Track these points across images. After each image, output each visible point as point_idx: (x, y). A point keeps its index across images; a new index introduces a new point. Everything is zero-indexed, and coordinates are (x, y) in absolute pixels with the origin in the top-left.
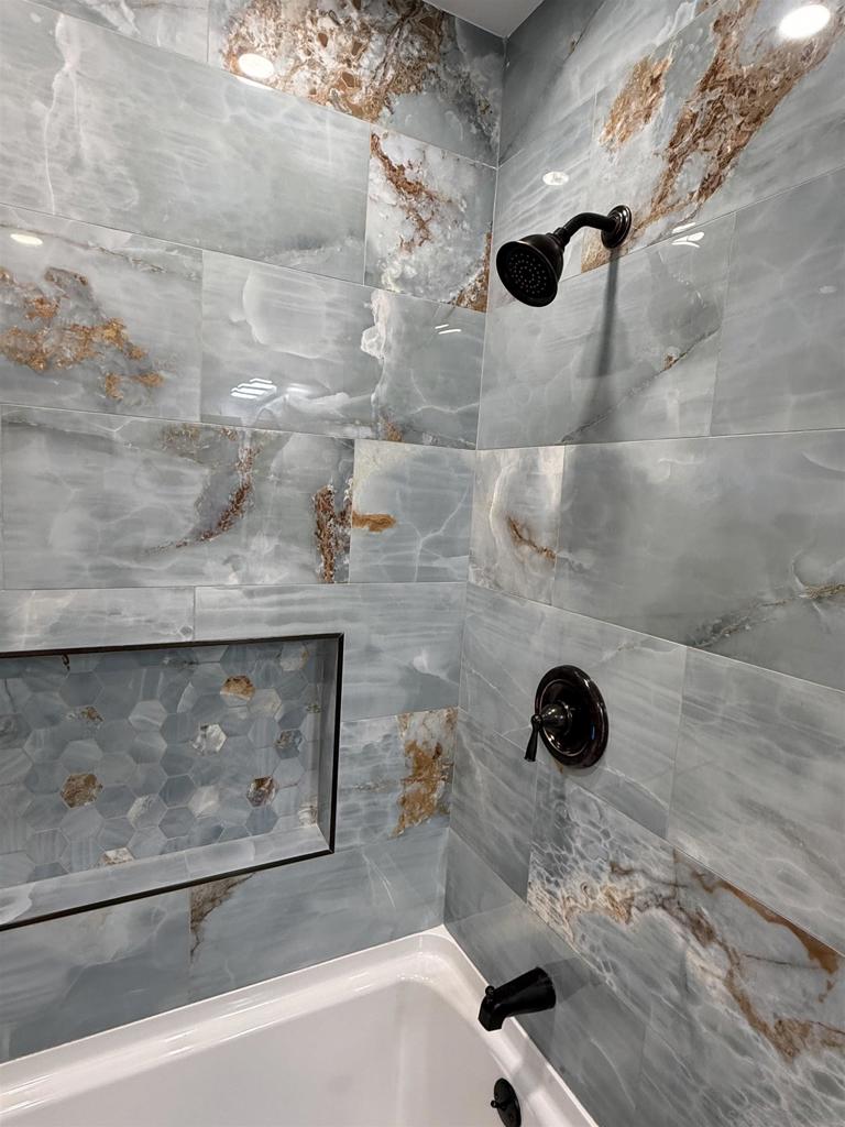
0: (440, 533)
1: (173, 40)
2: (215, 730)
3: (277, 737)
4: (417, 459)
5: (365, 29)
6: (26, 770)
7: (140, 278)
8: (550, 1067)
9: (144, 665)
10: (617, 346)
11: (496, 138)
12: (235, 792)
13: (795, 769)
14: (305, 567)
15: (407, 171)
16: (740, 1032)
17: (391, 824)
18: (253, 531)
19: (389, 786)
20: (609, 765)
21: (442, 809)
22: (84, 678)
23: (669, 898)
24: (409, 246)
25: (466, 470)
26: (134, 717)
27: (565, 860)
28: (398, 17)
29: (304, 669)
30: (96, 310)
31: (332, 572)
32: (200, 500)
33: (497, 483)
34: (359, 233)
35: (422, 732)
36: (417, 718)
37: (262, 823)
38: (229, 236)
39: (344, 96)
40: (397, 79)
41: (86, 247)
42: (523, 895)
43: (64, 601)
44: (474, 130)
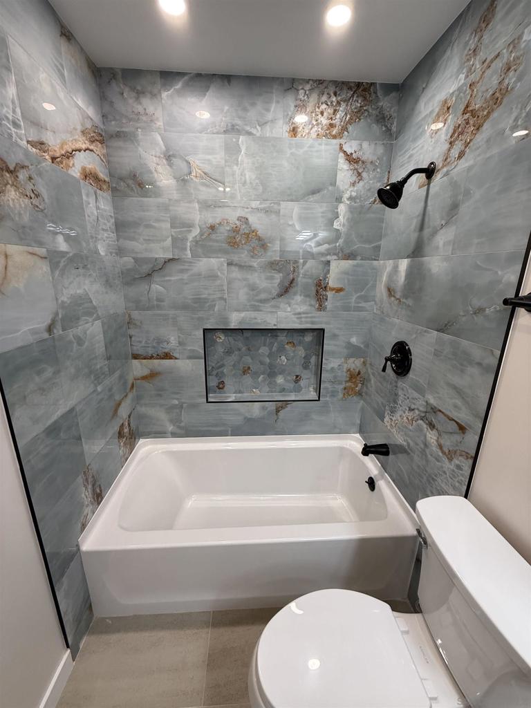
0: (363, 293)
1: (272, 132)
2: (283, 358)
3: (302, 362)
4: (354, 266)
5: (339, 103)
6: (233, 363)
7: (262, 215)
8: (386, 474)
9: (263, 335)
10: (426, 220)
11: (394, 129)
12: (289, 378)
13: (462, 371)
14: (311, 305)
15: (353, 155)
16: (439, 456)
17: (341, 395)
18: (295, 294)
19: (340, 383)
20: (411, 375)
21: (360, 394)
22: (247, 338)
23: (424, 417)
24: (353, 184)
25: (374, 269)
26: (260, 351)
27: (395, 407)
28: (352, 93)
29: (312, 341)
30: (250, 227)
31: (321, 307)
32: (279, 284)
33: (385, 274)
34: (334, 184)
35: (353, 366)
36: (351, 360)
37: (298, 390)
38: (289, 195)
39: (329, 133)
40: (351, 119)
41: (247, 208)
42: (383, 421)
43: (243, 315)
44: (384, 129)
